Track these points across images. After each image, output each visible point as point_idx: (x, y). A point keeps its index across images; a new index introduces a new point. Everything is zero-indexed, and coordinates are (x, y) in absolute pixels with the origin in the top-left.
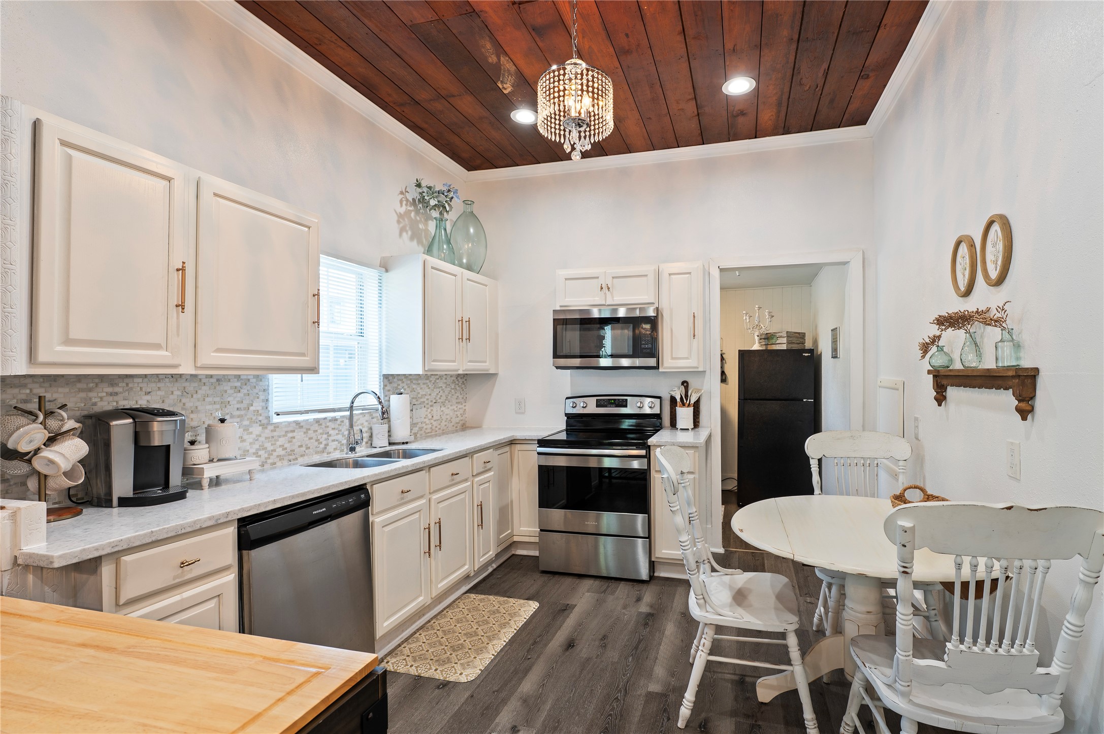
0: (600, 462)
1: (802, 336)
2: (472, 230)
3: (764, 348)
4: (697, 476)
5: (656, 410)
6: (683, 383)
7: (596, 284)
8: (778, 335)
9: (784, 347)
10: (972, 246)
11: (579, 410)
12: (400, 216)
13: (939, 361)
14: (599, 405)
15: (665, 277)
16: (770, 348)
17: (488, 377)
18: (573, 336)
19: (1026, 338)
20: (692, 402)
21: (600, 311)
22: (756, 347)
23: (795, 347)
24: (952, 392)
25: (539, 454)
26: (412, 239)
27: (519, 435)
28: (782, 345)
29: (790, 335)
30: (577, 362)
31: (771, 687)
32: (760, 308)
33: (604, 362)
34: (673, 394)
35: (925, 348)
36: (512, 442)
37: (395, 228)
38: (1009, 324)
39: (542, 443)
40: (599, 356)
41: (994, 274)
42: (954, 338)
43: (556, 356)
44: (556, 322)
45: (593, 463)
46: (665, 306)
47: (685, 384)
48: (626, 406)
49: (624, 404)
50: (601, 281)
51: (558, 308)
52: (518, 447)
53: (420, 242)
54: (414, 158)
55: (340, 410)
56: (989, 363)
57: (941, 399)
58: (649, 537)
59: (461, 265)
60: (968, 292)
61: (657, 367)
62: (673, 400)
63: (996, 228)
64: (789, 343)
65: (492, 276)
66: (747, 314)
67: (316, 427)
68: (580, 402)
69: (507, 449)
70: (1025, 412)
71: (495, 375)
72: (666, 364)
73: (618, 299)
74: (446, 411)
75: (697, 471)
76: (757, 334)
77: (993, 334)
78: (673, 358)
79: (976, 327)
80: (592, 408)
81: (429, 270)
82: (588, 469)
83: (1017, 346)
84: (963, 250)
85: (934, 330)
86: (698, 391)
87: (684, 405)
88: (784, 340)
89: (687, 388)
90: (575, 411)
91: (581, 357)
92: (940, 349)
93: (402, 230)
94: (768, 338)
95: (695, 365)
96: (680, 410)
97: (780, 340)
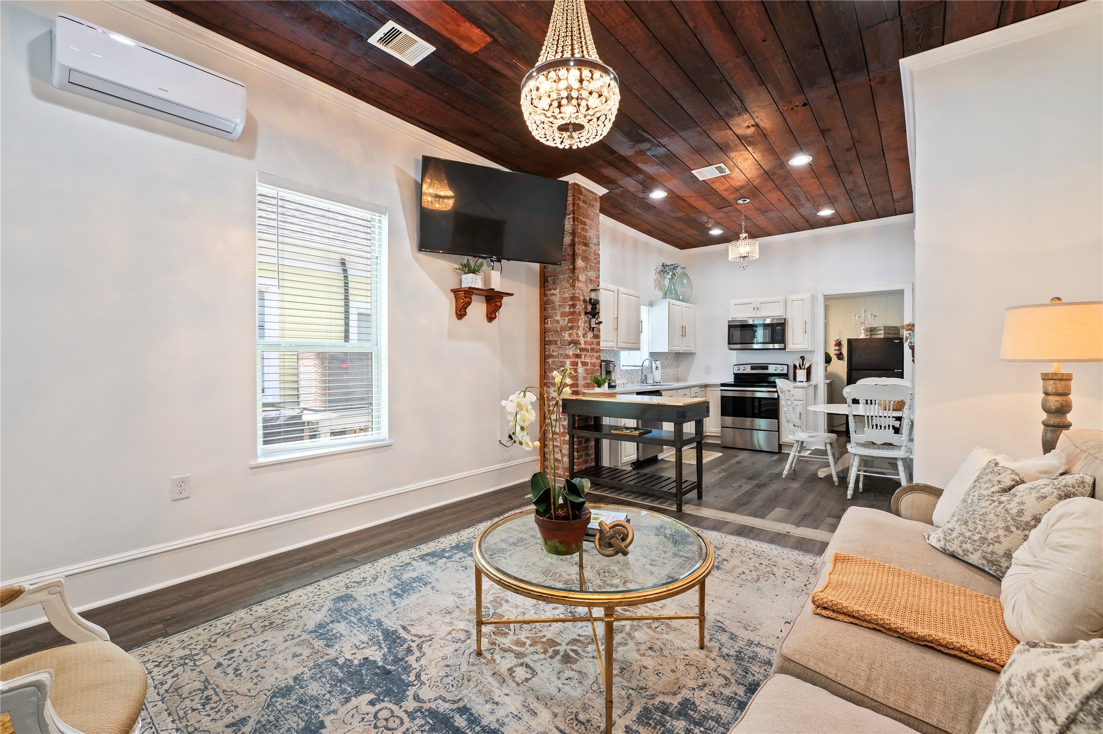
0: (753, 394)
1: (897, 328)
2: (685, 282)
3: (869, 337)
4: (804, 402)
5: (785, 372)
6: (801, 357)
7: (751, 307)
8: (878, 329)
9: (882, 336)
11: (741, 371)
12: (655, 280)
14: (752, 368)
15: (789, 302)
16: (873, 337)
17: (690, 355)
18: (737, 334)
20: (806, 367)
21: (753, 320)
22: (862, 336)
25: (721, 390)
26: (659, 290)
27: (710, 382)
28: (881, 335)
29: (886, 328)
30: (739, 346)
31: (824, 472)
32: (865, 311)
33: (755, 346)
34: (795, 363)
36: (706, 386)
37: (653, 286)
39: (723, 385)
40: (753, 343)
43: (729, 343)
44: (730, 327)
45: (748, 395)
46: (789, 317)
47: (803, 358)
49: (766, 368)
50: (754, 305)
51: (730, 320)
52: (709, 388)
53: (662, 290)
54: (660, 250)
55: (638, 366)
58: (778, 431)
59: (679, 300)
61: (784, 349)
62: (795, 366)
64: (885, 333)
65: (694, 303)
66: (855, 315)
67: (631, 372)
68: (742, 367)
69: (703, 389)
71: (694, 354)
72: (789, 347)
73: (763, 314)
74: (671, 371)
75: (804, 399)
76: (863, 328)
78: (793, 344)
80: (748, 370)
81: (670, 304)
82: (745, 398)
86: (810, 361)
87: (801, 369)
88: (882, 332)
89: (803, 360)
90: (739, 372)
91: (741, 344)
93: (656, 287)
94: (872, 330)
95: (806, 347)
96: (798, 371)
97: (879, 332)
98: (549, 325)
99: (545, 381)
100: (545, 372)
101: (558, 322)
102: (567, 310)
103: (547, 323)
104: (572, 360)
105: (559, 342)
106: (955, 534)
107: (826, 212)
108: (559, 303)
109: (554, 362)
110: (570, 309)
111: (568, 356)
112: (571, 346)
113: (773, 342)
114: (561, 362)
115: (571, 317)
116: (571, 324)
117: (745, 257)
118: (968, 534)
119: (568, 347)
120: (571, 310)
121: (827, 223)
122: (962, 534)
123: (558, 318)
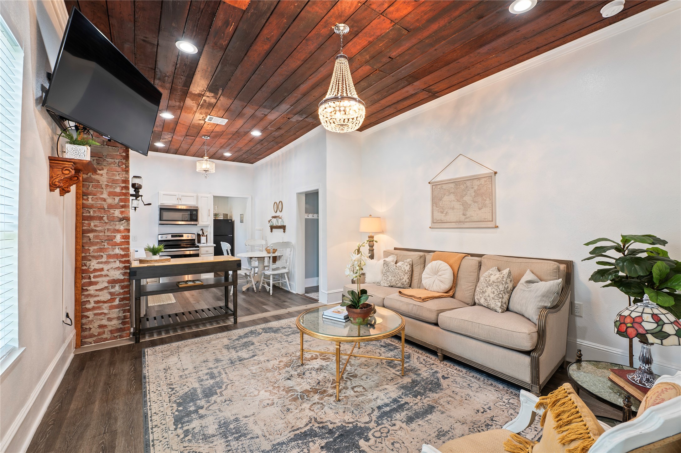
1: (227, 215)
5: (193, 238)
8: (220, 214)
10: (277, 204)
11: (164, 238)
13: (272, 224)
14: (172, 236)
15: (200, 198)
16: (216, 218)
18: (166, 214)
19: (284, 221)
20: (205, 235)
23: (225, 218)
24: (273, 230)
28: (221, 218)
29: (224, 215)
30: (167, 222)
31: (245, 287)
34: (198, 233)
35: (269, 222)
38: (282, 219)
41: (280, 210)
42: (274, 220)
43: (160, 220)
44: (161, 209)
46: (201, 206)
47: (202, 230)
48: (183, 237)
49: (182, 236)
51: (162, 205)
56: (280, 225)
57: (271, 231)
60: (276, 212)
61: (196, 224)
62: (199, 235)
63: (280, 203)
64: (224, 217)
68: (165, 236)
70: (284, 232)
72: (199, 224)
73: (183, 203)
77: (280, 220)
78: (201, 222)
79: (278, 219)
80: (169, 237)
83: (283, 222)
84: (275, 204)
85: (271, 218)
86: (207, 232)
87: (203, 236)
88: (222, 216)
92: (272, 222)
94: (216, 215)
95: (209, 224)
96: (202, 237)
97: (220, 216)
98: (90, 201)
99: (83, 255)
100: (83, 246)
101: (105, 200)
102: (118, 190)
103: (87, 200)
104: (123, 234)
105: (105, 218)
106: (393, 281)
107: (228, 154)
108: (106, 183)
109: (96, 237)
110: (122, 190)
111: (118, 231)
112: (123, 222)
113: (191, 221)
114: (108, 236)
115: (123, 197)
116: (123, 204)
117: (207, 171)
118: (396, 279)
119: (117, 223)
120: (124, 191)
121: (226, 159)
122: (395, 280)
123: (105, 196)
